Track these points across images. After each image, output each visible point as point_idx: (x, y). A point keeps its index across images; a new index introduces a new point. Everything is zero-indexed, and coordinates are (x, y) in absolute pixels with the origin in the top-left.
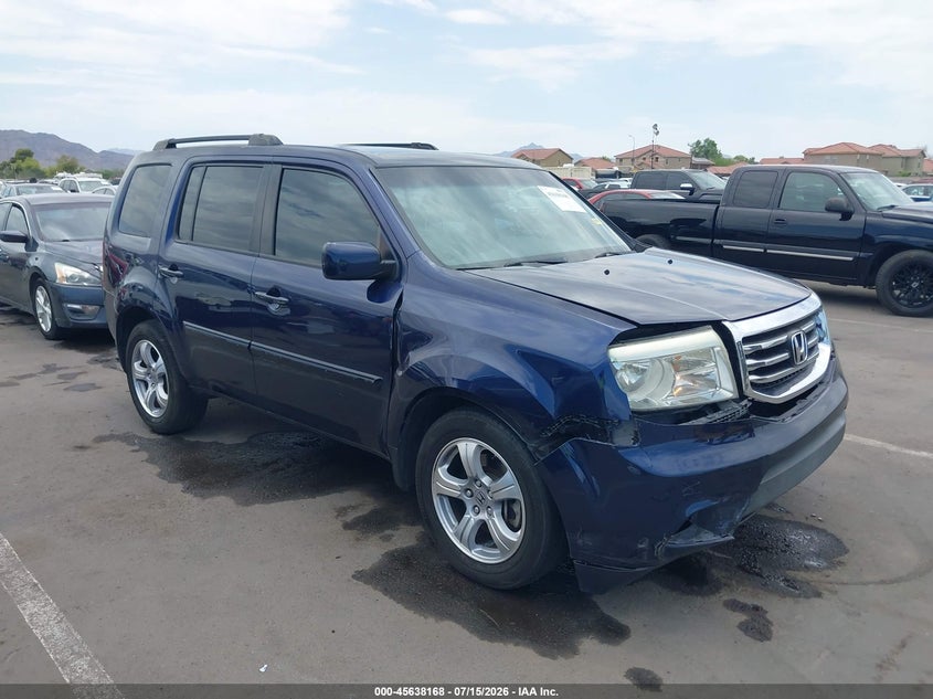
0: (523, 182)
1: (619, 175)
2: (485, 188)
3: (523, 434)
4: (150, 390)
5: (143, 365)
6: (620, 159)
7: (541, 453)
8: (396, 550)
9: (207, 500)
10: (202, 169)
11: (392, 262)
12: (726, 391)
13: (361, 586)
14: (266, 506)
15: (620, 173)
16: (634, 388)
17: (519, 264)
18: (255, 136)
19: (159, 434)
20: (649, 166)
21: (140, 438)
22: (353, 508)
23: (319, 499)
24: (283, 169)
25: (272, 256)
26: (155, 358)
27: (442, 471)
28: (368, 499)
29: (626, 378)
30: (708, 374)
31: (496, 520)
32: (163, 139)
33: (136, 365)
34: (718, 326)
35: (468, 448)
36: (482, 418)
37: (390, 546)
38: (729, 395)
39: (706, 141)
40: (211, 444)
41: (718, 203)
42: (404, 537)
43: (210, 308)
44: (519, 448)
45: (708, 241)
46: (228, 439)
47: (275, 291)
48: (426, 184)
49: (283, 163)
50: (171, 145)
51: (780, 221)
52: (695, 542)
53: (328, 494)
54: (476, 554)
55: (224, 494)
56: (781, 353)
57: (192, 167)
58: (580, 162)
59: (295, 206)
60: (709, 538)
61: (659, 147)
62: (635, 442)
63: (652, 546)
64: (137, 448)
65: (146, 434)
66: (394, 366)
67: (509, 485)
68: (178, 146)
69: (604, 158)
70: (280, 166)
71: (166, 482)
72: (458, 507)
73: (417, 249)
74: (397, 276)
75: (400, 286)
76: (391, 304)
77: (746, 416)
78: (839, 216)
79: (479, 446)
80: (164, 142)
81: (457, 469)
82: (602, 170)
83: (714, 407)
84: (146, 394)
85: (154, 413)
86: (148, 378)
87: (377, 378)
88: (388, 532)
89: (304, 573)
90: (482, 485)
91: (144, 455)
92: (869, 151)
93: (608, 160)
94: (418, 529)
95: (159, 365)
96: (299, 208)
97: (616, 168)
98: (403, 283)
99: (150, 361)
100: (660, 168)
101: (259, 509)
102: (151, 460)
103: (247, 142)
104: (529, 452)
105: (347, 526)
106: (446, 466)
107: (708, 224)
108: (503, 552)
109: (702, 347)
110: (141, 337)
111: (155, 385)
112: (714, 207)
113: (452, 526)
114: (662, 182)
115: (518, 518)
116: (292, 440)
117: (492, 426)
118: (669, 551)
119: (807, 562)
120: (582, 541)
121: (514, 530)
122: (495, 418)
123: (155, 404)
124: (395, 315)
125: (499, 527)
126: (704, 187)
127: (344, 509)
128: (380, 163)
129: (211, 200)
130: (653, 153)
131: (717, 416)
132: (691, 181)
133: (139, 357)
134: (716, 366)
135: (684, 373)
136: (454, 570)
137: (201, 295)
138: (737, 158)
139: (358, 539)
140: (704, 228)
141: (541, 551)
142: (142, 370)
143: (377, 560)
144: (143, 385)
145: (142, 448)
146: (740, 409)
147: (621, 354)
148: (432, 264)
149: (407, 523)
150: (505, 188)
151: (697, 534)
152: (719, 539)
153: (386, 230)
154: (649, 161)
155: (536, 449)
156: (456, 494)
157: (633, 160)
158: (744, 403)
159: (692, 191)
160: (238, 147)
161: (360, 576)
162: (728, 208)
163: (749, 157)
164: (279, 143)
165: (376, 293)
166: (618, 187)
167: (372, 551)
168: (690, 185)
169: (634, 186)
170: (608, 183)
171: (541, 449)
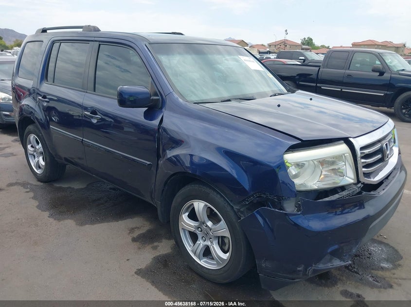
0: (229, 53)
1: (269, 52)
2: (210, 56)
3: (231, 201)
4: (36, 159)
5: (32, 146)
6: (270, 45)
7: (242, 212)
8: (160, 256)
9: (62, 222)
10: (58, 44)
11: (157, 98)
12: (349, 178)
13: (139, 279)
14: (92, 226)
15: (270, 52)
16: (296, 176)
17: (229, 100)
18: (86, 26)
19: (41, 182)
20: (284, 49)
21: (31, 184)
22: (138, 228)
23: (120, 222)
24: (100, 45)
25: (94, 93)
26: (38, 143)
27: (185, 217)
28: (146, 223)
29: (292, 171)
30: (339, 169)
31: (215, 246)
32: (40, 28)
33: (29, 147)
34: (347, 141)
35: (199, 206)
36: (208, 190)
37: (157, 253)
38: (352, 181)
39: (308, 38)
40: (68, 188)
41: (319, 66)
42: (165, 247)
43: (75, 117)
44: (229, 209)
45: (314, 85)
46: (77, 185)
47: (94, 112)
48: (180, 54)
49: (99, 41)
50: (44, 31)
51: (349, 76)
52: (329, 265)
53: (126, 219)
54: (203, 263)
55: (70, 219)
56: (378, 155)
57: (53, 43)
58: (251, 46)
59: (119, 67)
60: (337, 263)
61: (287, 40)
62: (298, 211)
63: (306, 269)
64: (28, 190)
65: (34, 182)
66: (159, 157)
67: (223, 229)
68: (48, 31)
69: (262, 45)
70: (98, 43)
71: (40, 211)
72: (194, 237)
73: (172, 91)
74: (160, 105)
75: (162, 112)
76: (156, 122)
77: (360, 193)
78: (378, 74)
79: (206, 205)
80: (39, 30)
81: (193, 216)
82: (262, 50)
83: (343, 188)
84: (34, 161)
85: (38, 172)
86: (35, 154)
87: (149, 163)
88: (156, 244)
89: (108, 270)
90: (207, 226)
91: (31, 194)
92: (381, 44)
93: (264, 46)
94: (172, 242)
95: (39, 147)
96: (121, 68)
97: (268, 50)
98: (163, 110)
99: (35, 146)
100: (288, 49)
101: (88, 228)
102: (34, 198)
103: (81, 30)
104: (235, 211)
105: (134, 240)
106: (187, 214)
107: (314, 76)
108: (218, 264)
109: (338, 154)
110: (30, 133)
111: (38, 157)
112: (318, 68)
113: (190, 246)
114: (291, 56)
115: (227, 246)
116: (109, 187)
117: (213, 195)
118: (315, 271)
119: (382, 265)
120: (264, 265)
121: (225, 252)
122: (215, 190)
123: (39, 167)
124: (159, 129)
125: (216, 249)
126: (310, 59)
127: (133, 229)
128: (151, 41)
129: (77, 61)
130: (284, 43)
131: (344, 193)
132: (304, 56)
133: (30, 143)
134: (345, 165)
135: (327, 169)
136: (191, 270)
137: (70, 110)
138: (321, 46)
139: (139, 248)
140: (312, 78)
141: (240, 266)
142: (32, 149)
143: (149, 262)
144: (33, 156)
145: (32, 190)
146: (357, 189)
147: (291, 158)
148: (181, 100)
149: (166, 238)
150: (220, 56)
151: (330, 261)
152: (343, 264)
153: (155, 81)
154: (283, 46)
155: (239, 210)
156: (192, 229)
157: (275, 46)
158: (359, 185)
159: (304, 60)
160: (77, 32)
161: (139, 272)
162: (324, 69)
163: (327, 46)
164: (99, 30)
165: (149, 115)
166: (270, 58)
167: (146, 256)
168: (303, 58)
169: (278, 57)
170: (265, 56)
171: (242, 210)
